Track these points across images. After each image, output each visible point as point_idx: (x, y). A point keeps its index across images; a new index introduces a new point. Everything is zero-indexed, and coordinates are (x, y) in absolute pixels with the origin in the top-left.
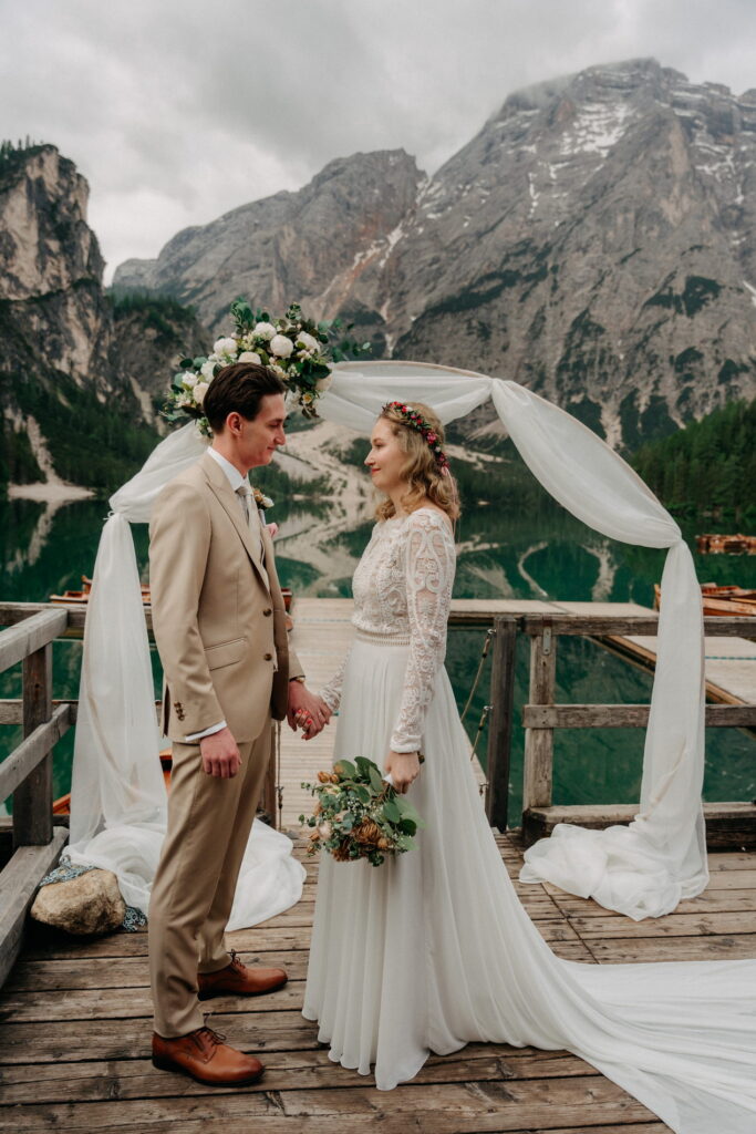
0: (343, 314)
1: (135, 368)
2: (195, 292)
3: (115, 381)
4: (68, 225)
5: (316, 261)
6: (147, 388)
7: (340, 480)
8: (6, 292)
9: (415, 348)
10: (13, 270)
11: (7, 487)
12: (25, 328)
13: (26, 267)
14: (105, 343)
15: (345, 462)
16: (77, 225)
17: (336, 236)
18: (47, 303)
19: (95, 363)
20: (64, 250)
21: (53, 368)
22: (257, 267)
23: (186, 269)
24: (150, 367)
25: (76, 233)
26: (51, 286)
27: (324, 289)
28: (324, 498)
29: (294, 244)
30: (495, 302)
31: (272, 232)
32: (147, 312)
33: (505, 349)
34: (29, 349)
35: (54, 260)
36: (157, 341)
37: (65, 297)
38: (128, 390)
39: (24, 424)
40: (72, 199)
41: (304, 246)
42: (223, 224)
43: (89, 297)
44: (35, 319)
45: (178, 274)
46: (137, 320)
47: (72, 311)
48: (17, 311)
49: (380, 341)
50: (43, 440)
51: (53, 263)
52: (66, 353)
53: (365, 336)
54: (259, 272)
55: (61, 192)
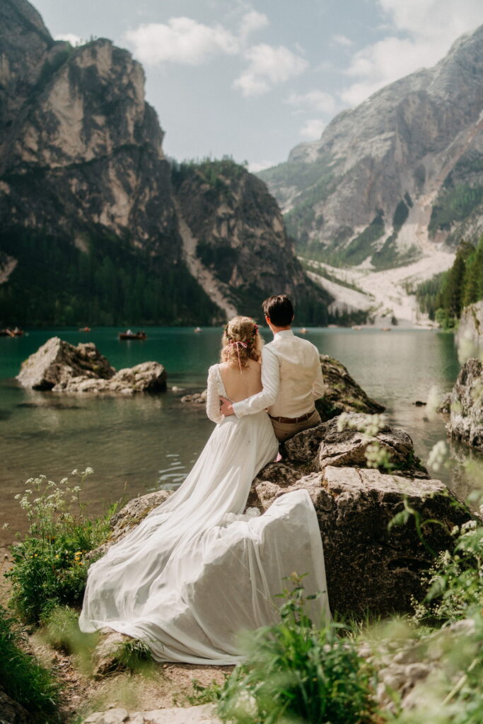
0: (460, 165)
3: (154, 229)
4: (117, 102)
5: (440, 121)
6: (198, 235)
8: (47, 161)
10: (56, 143)
12: (59, 190)
13: (70, 139)
17: (460, 98)
18: (90, 168)
19: (134, 216)
20: (109, 123)
23: (337, 144)
24: (201, 216)
26: (95, 153)
27: (447, 145)
29: (418, 110)
31: (398, 102)
35: (102, 134)
37: (108, 161)
40: (125, 81)
41: (428, 110)
42: (369, 103)
43: (130, 160)
45: (330, 149)
46: (197, 179)
47: (112, 174)
48: (54, 176)
51: (99, 135)
52: (106, 209)
53: (478, 181)
54: (383, 136)
55: (113, 76)
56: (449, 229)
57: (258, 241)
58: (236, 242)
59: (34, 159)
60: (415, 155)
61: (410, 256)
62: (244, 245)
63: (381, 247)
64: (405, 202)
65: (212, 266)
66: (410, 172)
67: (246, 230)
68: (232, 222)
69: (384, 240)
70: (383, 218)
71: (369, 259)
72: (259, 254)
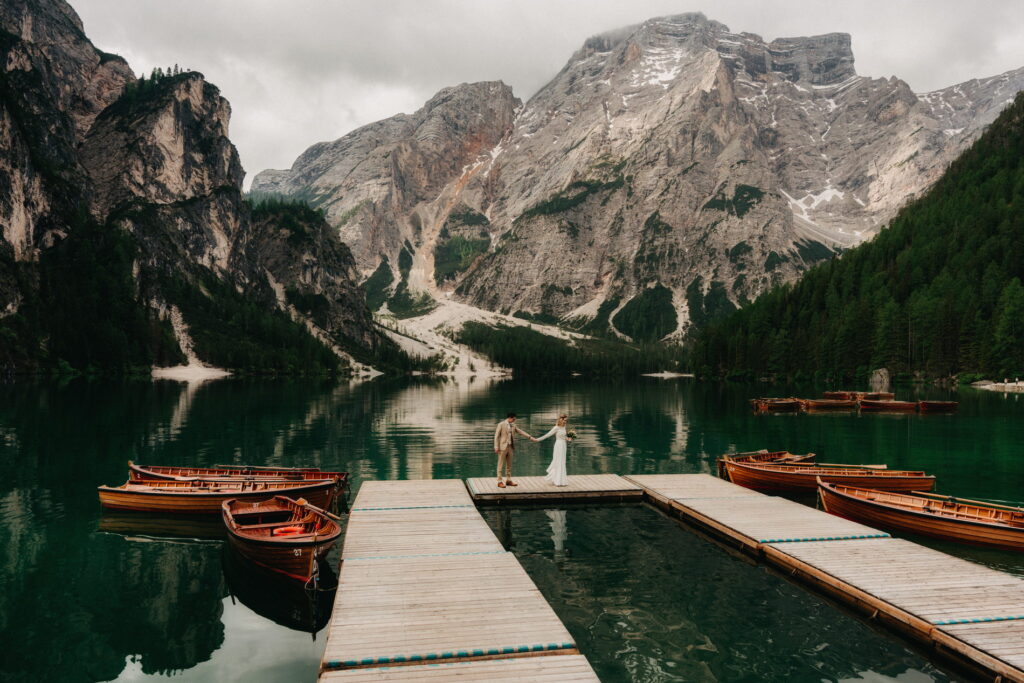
0: (453, 217)
1: (271, 262)
2: (324, 198)
3: (252, 274)
4: (211, 140)
5: (429, 172)
6: (281, 280)
7: (453, 357)
8: (153, 197)
9: (514, 244)
10: (161, 179)
11: (151, 370)
12: (171, 229)
13: (173, 176)
14: (244, 241)
15: (457, 342)
16: (219, 140)
17: (446, 151)
18: (191, 207)
19: (235, 259)
20: (206, 162)
21: (196, 263)
22: (379, 176)
23: (316, 178)
24: (284, 262)
25: (218, 147)
26: (194, 191)
27: (436, 195)
28: (439, 373)
29: (410, 158)
30: (580, 206)
31: (391, 148)
32: (281, 215)
33: (590, 245)
34: (174, 248)
35: (198, 171)
36: (290, 239)
37: (208, 201)
38: (264, 283)
39: (168, 313)
40: (215, 118)
41: (419, 159)
42: (349, 141)
43: (229, 202)
44: (180, 221)
45: (309, 182)
46: (273, 222)
47: (213, 214)
48: (163, 213)
49: (485, 239)
50: (186, 327)
51: (197, 173)
52: (207, 251)
53: (472, 234)
54: (380, 181)
55: (205, 113)
56: (454, 279)
57: (339, 289)
58: (319, 289)
59: (141, 194)
60: (408, 202)
61: (426, 305)
62: (326, 292)
63: (394, 292)
64: (407, 249)
65: (309, 313)
66: (406, 219)
67: (328, 278)
68: (315, 270)
69: (394, 285)
70: (389, 263)
71: (385, 305)
72: (340, 301)
